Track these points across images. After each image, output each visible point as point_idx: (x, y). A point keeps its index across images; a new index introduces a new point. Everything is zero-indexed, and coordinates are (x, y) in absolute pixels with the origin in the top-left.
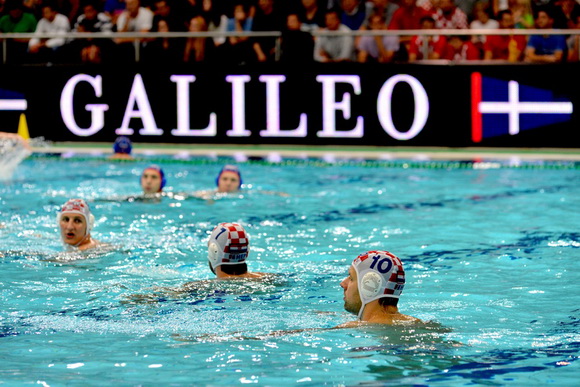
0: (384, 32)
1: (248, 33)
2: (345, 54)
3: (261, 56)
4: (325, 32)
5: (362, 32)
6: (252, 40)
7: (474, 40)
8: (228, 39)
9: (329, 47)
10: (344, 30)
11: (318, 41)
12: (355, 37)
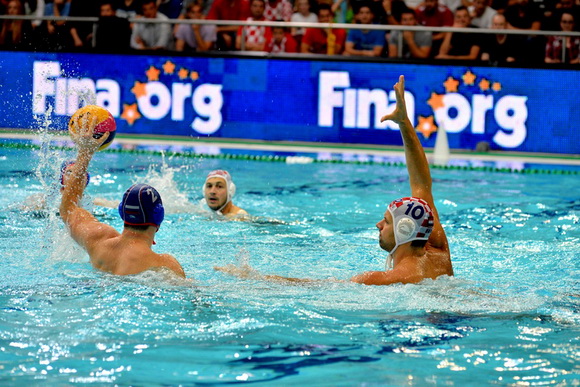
0: (202, 21)
1: (66, 18)
2: (162, 42)
3: (78, 42)
4: (142, 19)
5: (180, 20)
6: (70, 24)
7: (294, 33)
8: (44, 23)
9: (147, 35)
10: (162, 18)
11: (135, 28)
12: (173, 26)
